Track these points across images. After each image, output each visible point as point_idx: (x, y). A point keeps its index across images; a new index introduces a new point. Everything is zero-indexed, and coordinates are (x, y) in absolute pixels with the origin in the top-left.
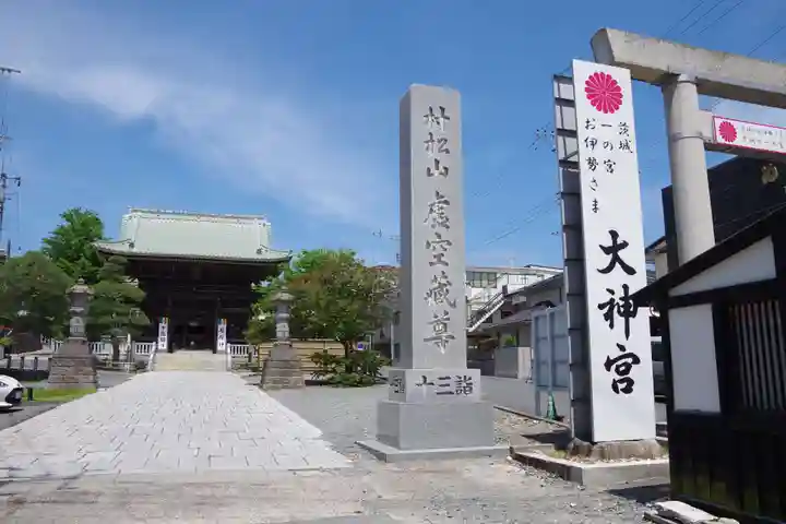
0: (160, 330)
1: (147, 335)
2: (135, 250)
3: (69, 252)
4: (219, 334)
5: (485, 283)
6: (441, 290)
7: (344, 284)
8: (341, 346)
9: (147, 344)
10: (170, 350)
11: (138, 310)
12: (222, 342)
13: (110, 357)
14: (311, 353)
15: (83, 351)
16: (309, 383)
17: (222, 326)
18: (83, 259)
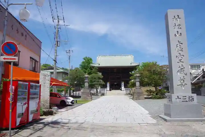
0: (107, 85)
1: (105, 86)
2: (100, 66)
3: (85, 67)
4: (122, 86)
5: (196, 68)
6: (182, 70)
7: (154, 71)
8: (154, 88)
9: (104, 89)
10: (110, 90)
11: (101, 80)
12: (123, 88)
13: (96, 92)
14: (146, 90)
15: (88, 91)
16: (146, 98)
17: (123, 84)
18: (88, 69)
